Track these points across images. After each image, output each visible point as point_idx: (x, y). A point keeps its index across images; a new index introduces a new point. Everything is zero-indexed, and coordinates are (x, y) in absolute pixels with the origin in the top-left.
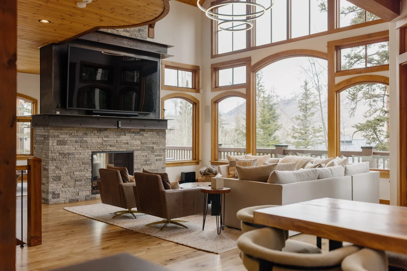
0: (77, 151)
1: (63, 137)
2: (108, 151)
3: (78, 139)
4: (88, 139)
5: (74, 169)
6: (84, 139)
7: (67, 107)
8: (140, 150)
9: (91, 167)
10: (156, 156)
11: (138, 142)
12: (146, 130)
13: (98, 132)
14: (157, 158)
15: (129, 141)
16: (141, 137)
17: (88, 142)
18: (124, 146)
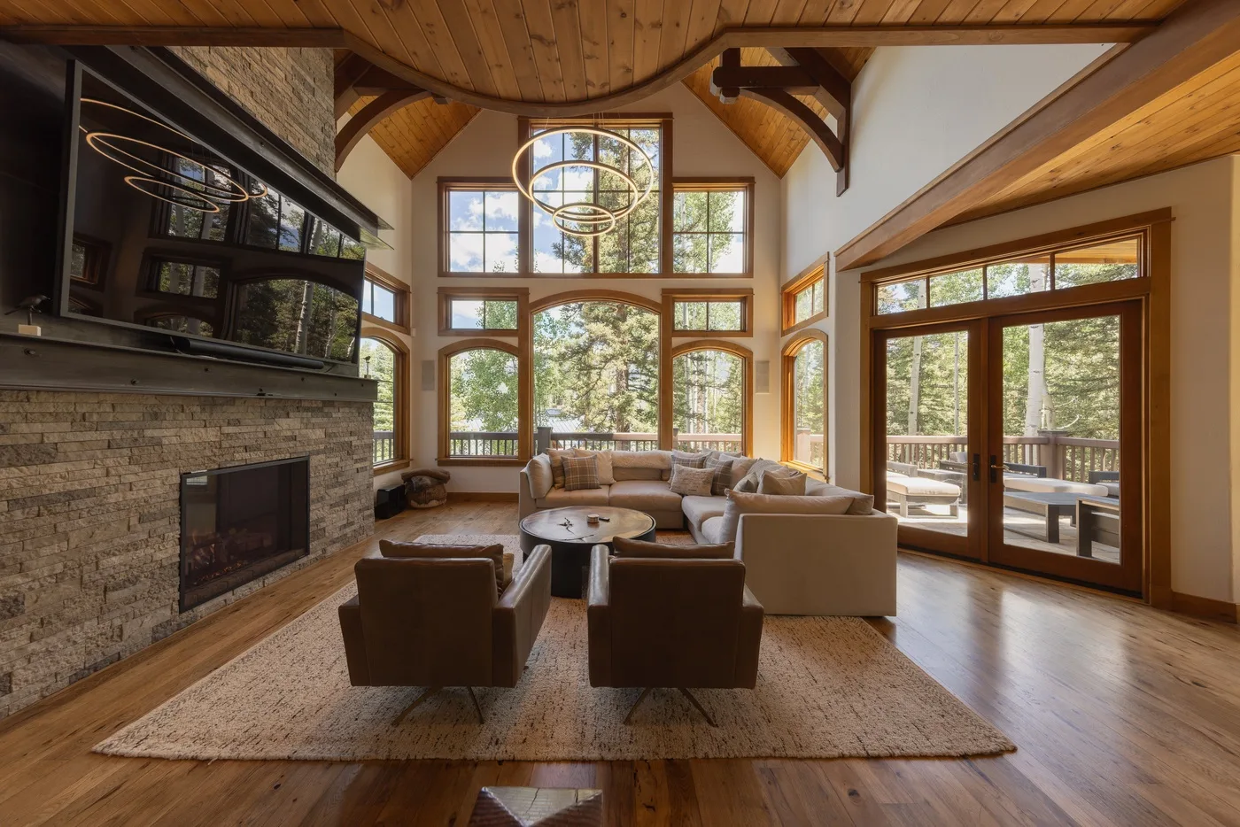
1: (32, 430)
2: (237, 464)
3: (117, 435)
4: (166, 433)
5: (103, 547)
6: (148, 433)
7: (64, 312)
8: (324, 452)
9: (177, 526)
10: (356, 461)
11: (319, 433)
12: (336, 404)
13: (203, 410)
14: (359, 465)
15: (297, 433)
16: (326, 420)
17: (165, 441)
18: (283, 445)
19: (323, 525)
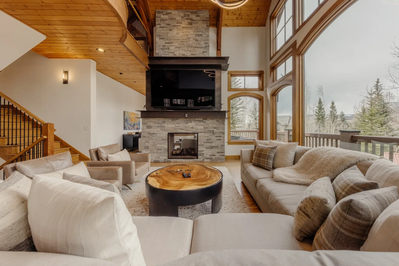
0: (158, 132)
1: (150, 124)
3: (159, 125)
5: (157, 143)
6: (163, 125)
8: (203, 132)
9: (167, 142)
10: (216, 137)
11: (202, 127)
12: (208, 119)
15: (194, 127)
16: (203, 123)
17: (165, 126)
18: (190, 129)
19: (203, 152)
